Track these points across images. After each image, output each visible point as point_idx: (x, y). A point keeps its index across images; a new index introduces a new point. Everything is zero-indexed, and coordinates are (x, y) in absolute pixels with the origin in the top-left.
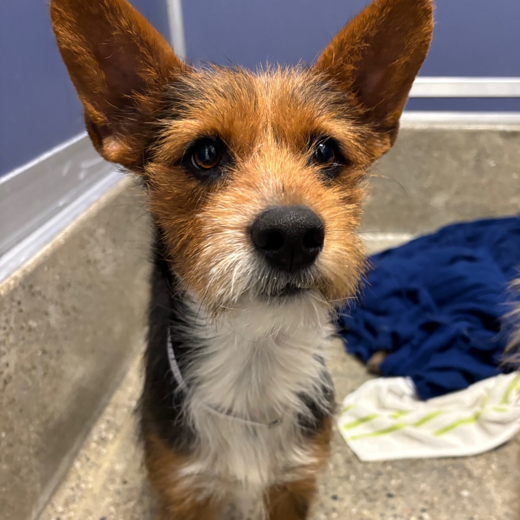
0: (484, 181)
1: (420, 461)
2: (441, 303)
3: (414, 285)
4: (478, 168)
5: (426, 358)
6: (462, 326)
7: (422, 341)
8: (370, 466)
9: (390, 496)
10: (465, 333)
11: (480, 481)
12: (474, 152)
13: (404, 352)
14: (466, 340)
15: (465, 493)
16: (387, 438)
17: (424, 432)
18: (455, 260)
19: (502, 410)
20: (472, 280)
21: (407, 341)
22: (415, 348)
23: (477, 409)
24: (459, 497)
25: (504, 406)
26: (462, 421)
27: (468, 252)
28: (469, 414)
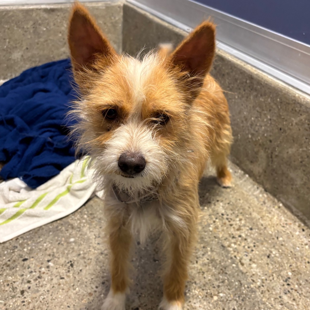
0: (42, 40)
1: (40, 228)
2: (31, 123)
3: (10, 116)
4: (36, 32)
5: (29, 161)
6: (47, 136)
7: (24, 152)
8: (7, 244)
9: (25, 260)
10: (49, 139)
11: (79, 229)
12: (31, 23)
13: (14, 161)
14: (51, 144)
15: (72, 240)
16: (16, 221)
17: (38, 209)
18: (35, 92)
19: (83, 181)
20: (46, 106)
21: (14, 153)
22: (20, 157)
23: (68, 185)
24: (69, 243)
25: (83, 179)
26: (61, 195)
27: (42, 86)
28: (64, 189)
